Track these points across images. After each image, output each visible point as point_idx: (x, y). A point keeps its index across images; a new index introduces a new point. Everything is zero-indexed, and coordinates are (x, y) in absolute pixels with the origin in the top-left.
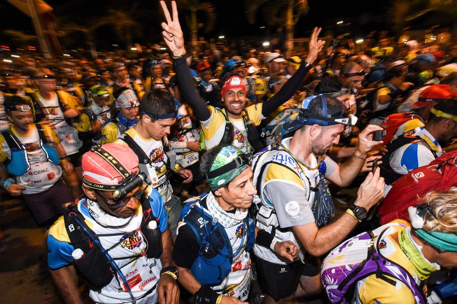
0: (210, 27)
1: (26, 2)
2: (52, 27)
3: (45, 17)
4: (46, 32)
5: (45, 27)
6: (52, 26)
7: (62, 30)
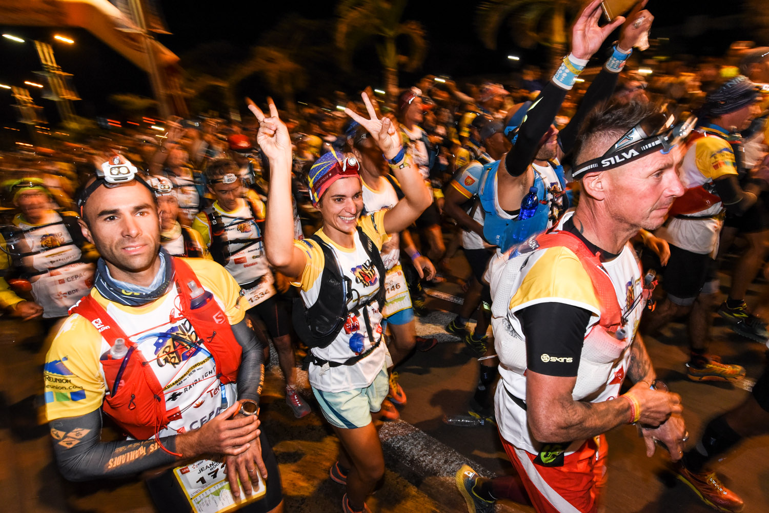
0: (415, 63)
1: (140, 51)
2: (178, 85)
3: (169, 70)
4: (168, 92)
5: (166, 85)
6: (177, 81)
7: (191, 88)
